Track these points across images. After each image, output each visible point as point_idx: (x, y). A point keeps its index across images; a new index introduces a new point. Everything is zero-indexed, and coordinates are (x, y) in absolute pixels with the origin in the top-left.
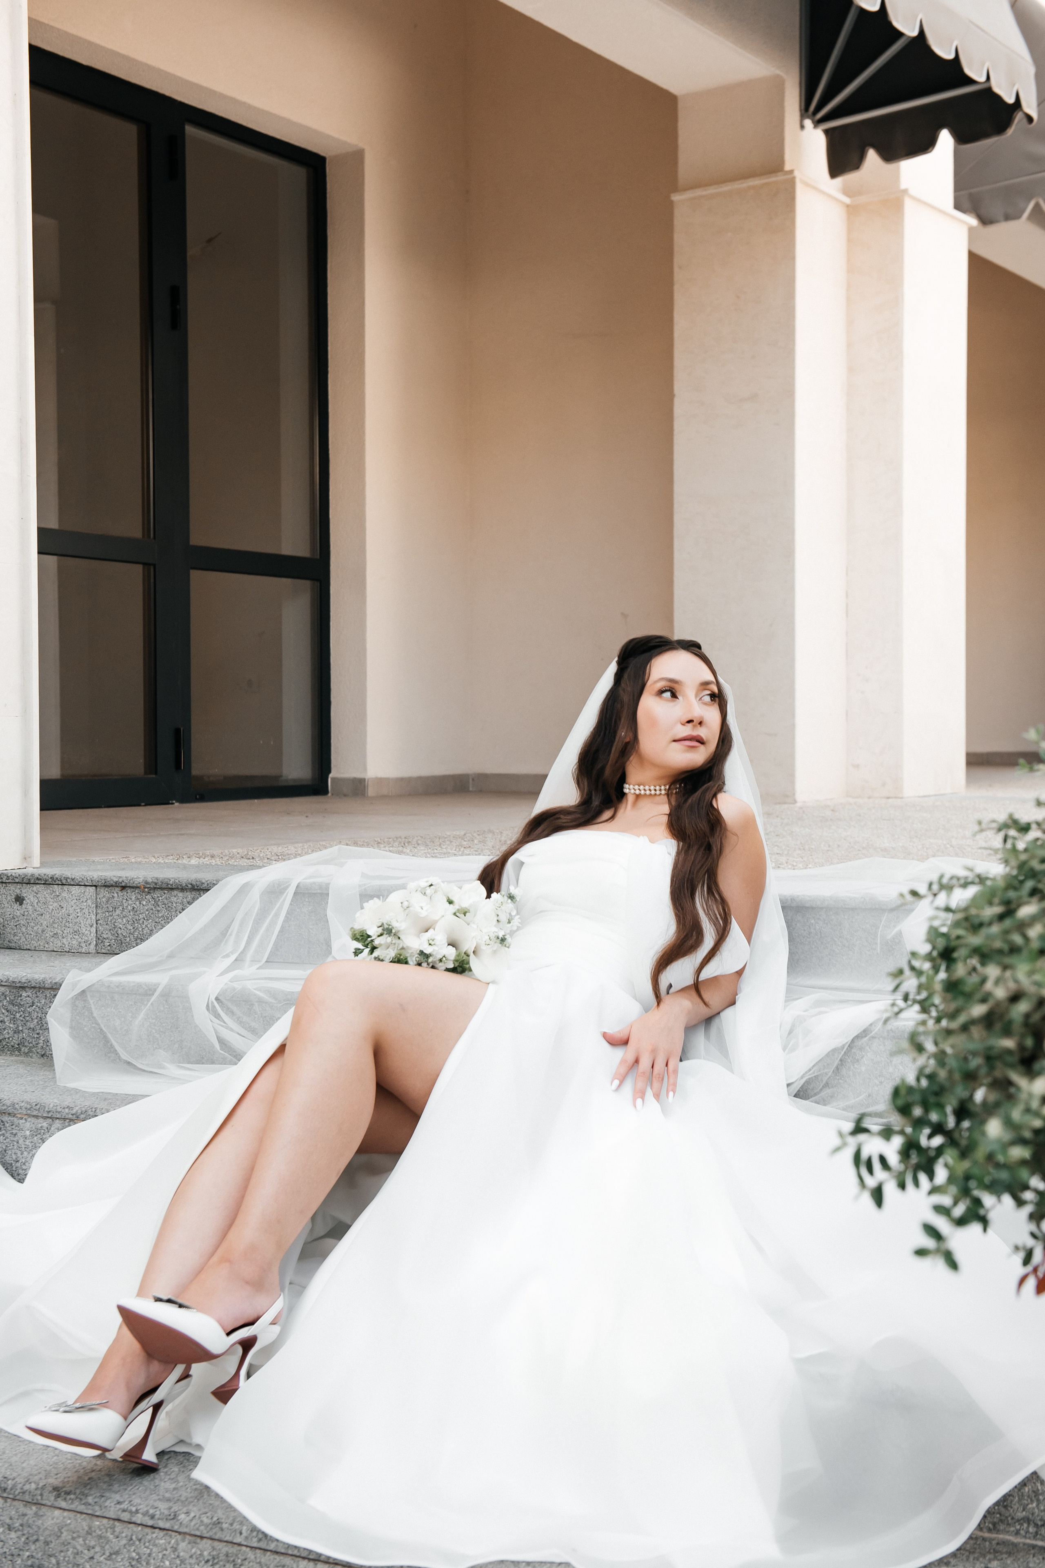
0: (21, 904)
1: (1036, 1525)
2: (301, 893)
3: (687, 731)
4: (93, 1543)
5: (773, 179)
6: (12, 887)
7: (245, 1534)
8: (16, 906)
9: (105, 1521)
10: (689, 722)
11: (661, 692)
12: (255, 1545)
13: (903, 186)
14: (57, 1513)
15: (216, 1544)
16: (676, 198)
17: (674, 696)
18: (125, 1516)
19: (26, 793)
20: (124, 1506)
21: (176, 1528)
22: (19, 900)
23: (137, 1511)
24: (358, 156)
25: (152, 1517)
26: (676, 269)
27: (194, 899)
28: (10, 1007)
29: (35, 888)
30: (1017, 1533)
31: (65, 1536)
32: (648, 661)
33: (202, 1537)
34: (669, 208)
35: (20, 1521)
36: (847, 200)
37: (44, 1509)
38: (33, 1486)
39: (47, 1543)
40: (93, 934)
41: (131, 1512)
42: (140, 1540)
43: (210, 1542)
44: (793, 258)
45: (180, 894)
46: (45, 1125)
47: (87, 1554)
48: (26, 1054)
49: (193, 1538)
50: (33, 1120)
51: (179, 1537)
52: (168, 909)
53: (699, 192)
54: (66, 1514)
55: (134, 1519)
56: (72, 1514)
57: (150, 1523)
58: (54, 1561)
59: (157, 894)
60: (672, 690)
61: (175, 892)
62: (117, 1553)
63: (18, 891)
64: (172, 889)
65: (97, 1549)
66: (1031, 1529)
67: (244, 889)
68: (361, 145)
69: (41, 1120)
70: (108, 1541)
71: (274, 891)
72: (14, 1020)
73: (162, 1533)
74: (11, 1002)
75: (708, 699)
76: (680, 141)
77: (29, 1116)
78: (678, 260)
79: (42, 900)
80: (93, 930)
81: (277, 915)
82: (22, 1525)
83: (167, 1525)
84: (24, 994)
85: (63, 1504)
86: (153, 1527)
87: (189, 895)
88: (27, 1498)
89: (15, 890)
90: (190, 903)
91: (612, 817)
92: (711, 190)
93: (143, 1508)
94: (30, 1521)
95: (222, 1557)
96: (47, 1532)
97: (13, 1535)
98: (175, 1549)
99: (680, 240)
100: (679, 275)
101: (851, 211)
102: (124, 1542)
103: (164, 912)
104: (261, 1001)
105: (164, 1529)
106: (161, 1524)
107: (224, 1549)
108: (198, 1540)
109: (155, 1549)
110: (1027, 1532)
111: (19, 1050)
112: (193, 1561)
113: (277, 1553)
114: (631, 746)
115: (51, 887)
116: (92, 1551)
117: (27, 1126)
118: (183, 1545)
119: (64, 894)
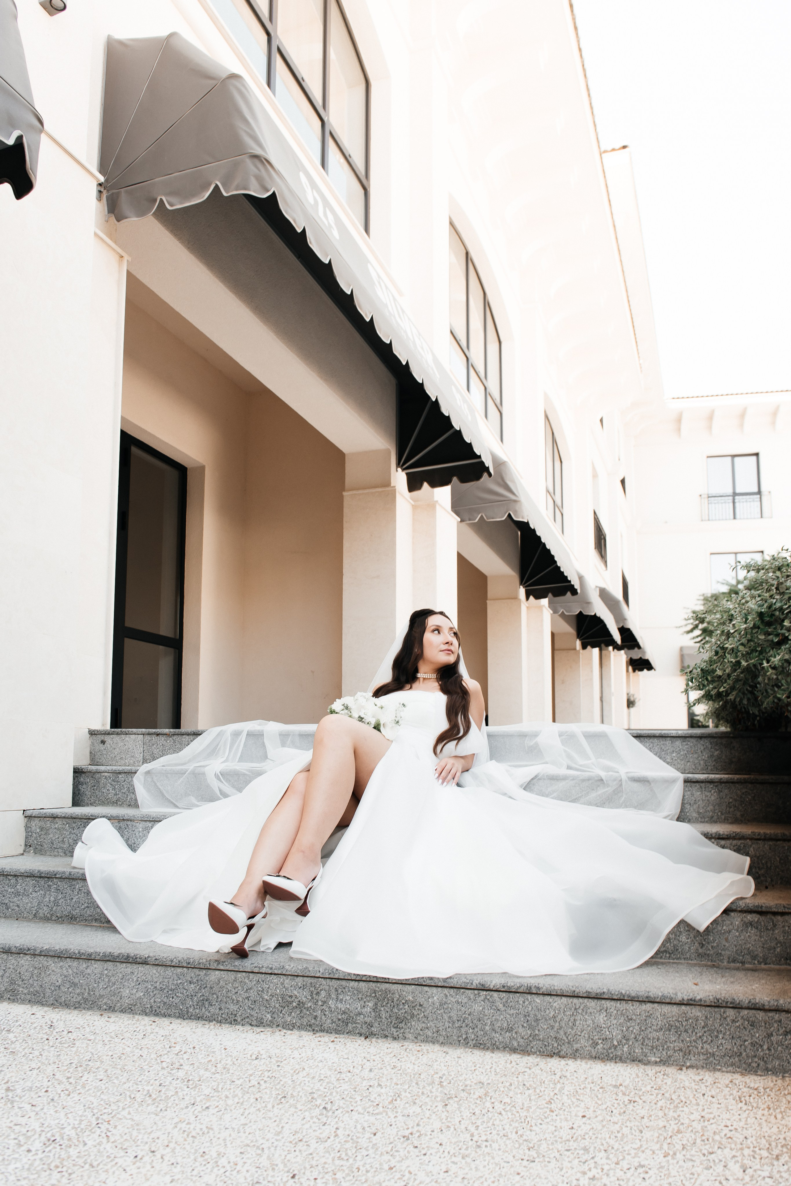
0: (104, 744)
1: (670, 953)
2: (250, 735)
3: (446, 647)
4: (237, 985)
5: (387, 489)
6: (99, 736)
7: (321, 971)
8: (101, 745)
9: (244, 974)
10: (447, 643)
11: (433, 631)
12: (327, 976)
13: (435, 499)
14: (217, 972)
15: (305, 979)
16: (345, 494)
17: (439, 633)
18: (256, 970)
19: (105, 694)
20: (256, 965)
21: (284, 973)
22: (103, 742)
23: (263, 967)
24: (203, 468)
25: (271, 969)
26: (344, 522)
27: (194, 739)
28: (113, 783)
29: (112, 736)
30: (661, 957)
31: (222, 983)
32: (427, 618)
33: (297, 976)
34: (342, 497)
35: (196, 979)
36: (413, 503)
37: (210, 971)
38: (204, 961)
39: (211, 988)
40: (142, 757)
41: (259, 967)
42: (263, 981)
43: (301, 978)
44: (395, 521)
45: (187, 737)
46: (150, 825)
47: (234, 991)
48: (121, 805)
49: (292, 977)
50: (144, 823)
51: (285, 977)
52: (181, 744)
53: (355, 492)
54: (222, 972)
55: (261, 971)
56: (225, 972)
57: (270, 972)
58: (215, 996)
59: (175, 737)
60: (438, 630)
61: (184, 736)
62: (251, 989)
63: (103, 738)
64: (183, 735)
65: (239, 988)
66: (668, 955)
67: (220, 734)
68: (204, 464)
69: (148, 823)
70: (245, 983)
71: (237, 734)
72: (114, 789)
73: (275, 977)
74: (113, 781)
75: (453, 635)
76: (346, 471)
77: (142, 820)
78: (345, 519)
79: (115, 742)
80: (142, 755)
81: (239, 746)
82: (197, 981)
83: (279, 972)
84: (120, 776)
85: (222, 968)
86: (271, 974)
87: (192, 737)
88: (202, 966)
89: (102, 737)
90: (192, 741)
91: (411, 688)
92: (360, 492)
93: (265, 965)
94: (202, 978)
95: (308, 985)
96: (211, 983)
97: (192, 986)
98: (282, 984)
99: (346, 510)
100: (345, 525)
101: (414, 508)
102: (255, 983)
103: (178, 746)
104: (244, 774)
105: (278, 974)
106: (276, 972)
107: (309, 980)
108: (295, 978)
109: (271, 985)
110: (666, 956)
111: (117, 803)
112: (292, 988)
113: (338, 979)
114: (420, 656)
115: (120, 736)
116: (237, 990)
117: (141, 826)
118: (287, 981)
119: (127, 739)
